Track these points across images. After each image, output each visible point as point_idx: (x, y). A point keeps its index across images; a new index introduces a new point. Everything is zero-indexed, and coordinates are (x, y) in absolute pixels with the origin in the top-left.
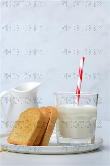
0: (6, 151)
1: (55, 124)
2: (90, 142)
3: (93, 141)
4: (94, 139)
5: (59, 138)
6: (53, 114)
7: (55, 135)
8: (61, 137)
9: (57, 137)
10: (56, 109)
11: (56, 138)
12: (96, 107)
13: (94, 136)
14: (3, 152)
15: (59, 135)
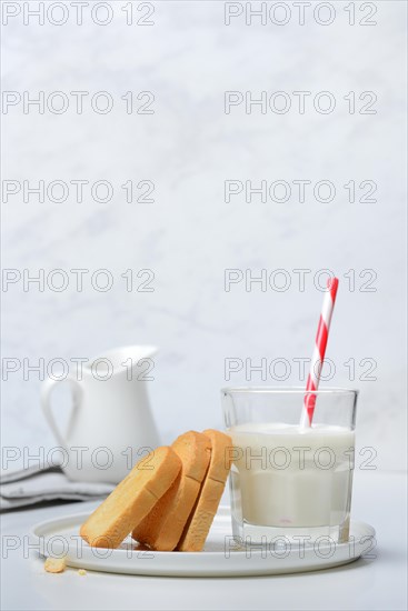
0: (77, 568)
1: (224, 483)
2: (335, 537)
3: (344, 537)
4: (348, 530)
5: (241, 528)
6: (217, 454)
7: (229, 519)
8: (245, 525)
9: (234, 524)
10: (230, 440)
11: (231, 528)
12: (353, 429)
13: (348, 519)
14: (70, 573)
15: (239, 519)
